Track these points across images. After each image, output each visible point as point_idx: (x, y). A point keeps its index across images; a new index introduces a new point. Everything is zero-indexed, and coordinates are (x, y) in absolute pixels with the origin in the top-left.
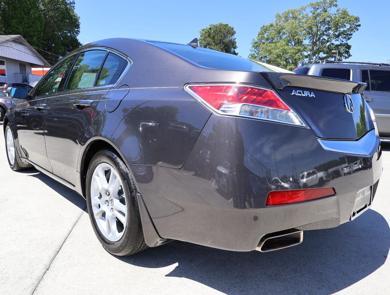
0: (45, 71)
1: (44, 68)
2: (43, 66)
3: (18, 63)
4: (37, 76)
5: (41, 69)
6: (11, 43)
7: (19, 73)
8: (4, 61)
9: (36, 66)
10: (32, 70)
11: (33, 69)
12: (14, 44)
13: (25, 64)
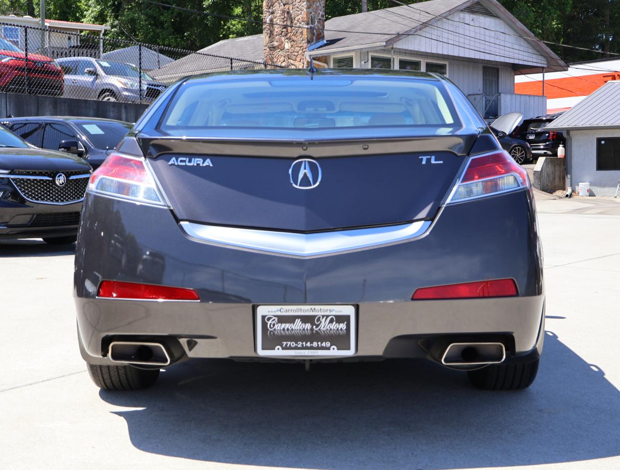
0: (546, 81)
1: (545, 74)
2: (543, 68)
3: (481, 66)
4: (523, 97)
5: (538, 77)
6: (462, 15)
7: (481, 92)
8: (446, 65)
9: (527, 70)
10: (516, 82)
11: (519, 79)
12: (468, 17)
13: (498, 67)
